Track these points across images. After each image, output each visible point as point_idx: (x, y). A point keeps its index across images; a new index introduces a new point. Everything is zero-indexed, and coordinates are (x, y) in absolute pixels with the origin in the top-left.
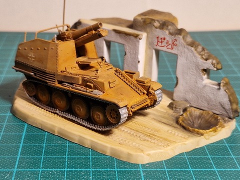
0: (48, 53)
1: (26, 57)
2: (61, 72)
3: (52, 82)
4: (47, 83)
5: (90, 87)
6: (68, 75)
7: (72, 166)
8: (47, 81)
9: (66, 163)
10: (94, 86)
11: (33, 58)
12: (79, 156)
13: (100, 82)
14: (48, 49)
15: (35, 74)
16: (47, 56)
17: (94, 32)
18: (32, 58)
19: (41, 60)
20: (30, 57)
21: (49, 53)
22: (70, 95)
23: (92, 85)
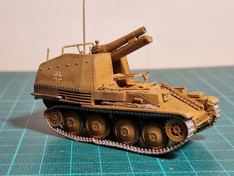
0: (81, 69)
1: (51, 78)
2: (99, 89)
3: (86, 103)
4: (80, 105)
5: (139, 102)
6: (109, 91)
7: (78, 171)
8: (81, 103)
9: (71, 169)
10: (144, 100)
11: (61, 77)
12: (86, 162)
13: (152, 95)
14: (81, 64)
15: (64, 98)
16: (81, 72)
17: (136, 39)
18: (58, 77)
19: (71, 78)
20: (56, 77)
21: (83, 67)
22: (111, 116)
23: (142, 100)
